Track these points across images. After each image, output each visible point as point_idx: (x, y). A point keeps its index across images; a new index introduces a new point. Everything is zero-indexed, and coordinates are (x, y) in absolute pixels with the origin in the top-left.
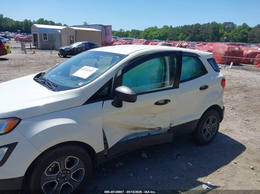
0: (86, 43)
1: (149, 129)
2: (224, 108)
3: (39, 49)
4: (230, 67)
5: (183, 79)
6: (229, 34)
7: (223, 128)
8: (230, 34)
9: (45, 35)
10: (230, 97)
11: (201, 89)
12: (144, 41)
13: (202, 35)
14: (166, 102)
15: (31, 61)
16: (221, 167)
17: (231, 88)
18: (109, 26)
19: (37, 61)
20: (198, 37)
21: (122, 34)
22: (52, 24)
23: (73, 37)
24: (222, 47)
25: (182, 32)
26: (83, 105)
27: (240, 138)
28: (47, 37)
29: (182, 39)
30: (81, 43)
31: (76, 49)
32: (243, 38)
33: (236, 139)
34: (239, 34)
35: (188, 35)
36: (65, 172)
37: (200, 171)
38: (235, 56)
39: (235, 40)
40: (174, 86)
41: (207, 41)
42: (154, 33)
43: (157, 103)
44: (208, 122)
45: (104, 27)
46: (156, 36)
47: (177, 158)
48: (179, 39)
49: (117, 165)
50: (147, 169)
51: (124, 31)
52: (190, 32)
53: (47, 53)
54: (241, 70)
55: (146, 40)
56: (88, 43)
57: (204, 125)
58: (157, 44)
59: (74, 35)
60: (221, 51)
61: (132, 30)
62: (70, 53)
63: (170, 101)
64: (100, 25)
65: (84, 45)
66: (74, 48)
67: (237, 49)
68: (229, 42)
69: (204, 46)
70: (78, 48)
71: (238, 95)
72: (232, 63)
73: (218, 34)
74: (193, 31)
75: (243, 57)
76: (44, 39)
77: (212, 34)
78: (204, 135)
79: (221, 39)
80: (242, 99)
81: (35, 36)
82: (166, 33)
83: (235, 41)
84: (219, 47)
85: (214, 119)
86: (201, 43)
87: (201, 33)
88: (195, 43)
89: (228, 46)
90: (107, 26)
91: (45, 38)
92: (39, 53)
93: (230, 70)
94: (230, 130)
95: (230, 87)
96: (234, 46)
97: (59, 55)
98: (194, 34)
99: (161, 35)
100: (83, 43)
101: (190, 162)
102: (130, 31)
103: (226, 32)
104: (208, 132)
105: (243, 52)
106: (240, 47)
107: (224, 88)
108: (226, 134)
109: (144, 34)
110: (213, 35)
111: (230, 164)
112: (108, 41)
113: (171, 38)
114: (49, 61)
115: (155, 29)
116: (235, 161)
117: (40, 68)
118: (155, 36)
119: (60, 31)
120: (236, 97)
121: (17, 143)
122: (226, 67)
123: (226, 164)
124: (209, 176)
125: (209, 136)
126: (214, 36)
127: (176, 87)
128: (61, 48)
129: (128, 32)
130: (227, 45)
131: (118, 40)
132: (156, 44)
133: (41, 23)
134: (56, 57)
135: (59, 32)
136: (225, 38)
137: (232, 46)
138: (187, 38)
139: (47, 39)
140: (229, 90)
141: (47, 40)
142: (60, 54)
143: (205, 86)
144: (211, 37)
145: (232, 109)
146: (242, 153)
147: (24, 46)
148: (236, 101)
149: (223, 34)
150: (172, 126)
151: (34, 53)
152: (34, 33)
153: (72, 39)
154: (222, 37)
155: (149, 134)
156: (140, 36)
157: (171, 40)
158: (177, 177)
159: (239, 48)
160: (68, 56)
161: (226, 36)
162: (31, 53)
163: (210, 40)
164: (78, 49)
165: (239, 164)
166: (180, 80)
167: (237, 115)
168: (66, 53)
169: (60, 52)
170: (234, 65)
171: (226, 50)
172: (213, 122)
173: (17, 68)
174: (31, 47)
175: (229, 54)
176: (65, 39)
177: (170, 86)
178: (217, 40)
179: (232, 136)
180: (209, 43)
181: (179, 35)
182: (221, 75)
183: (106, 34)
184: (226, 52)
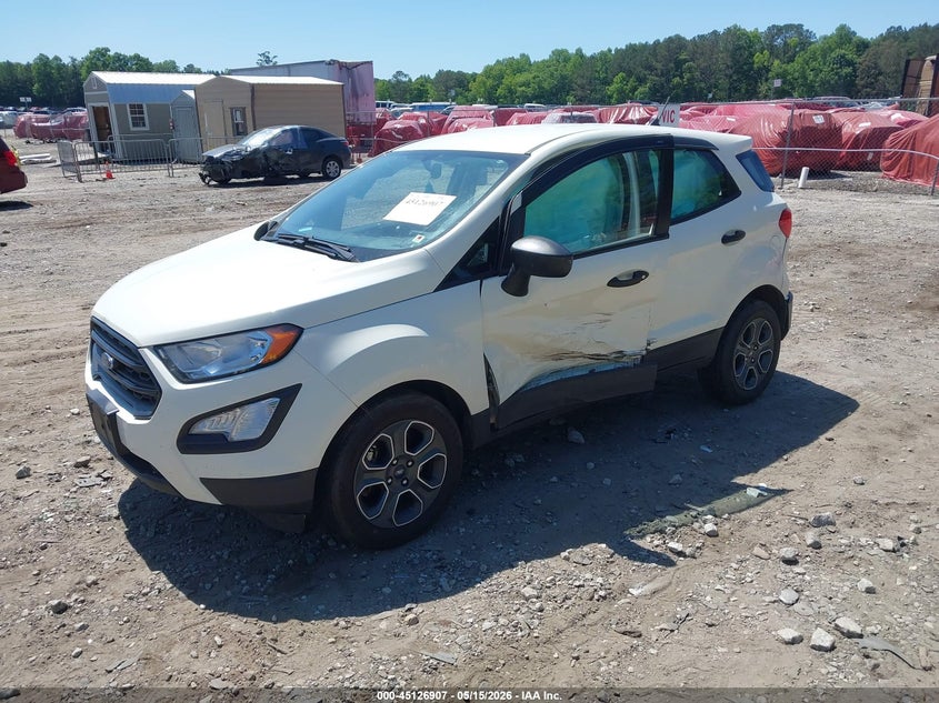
0: (296, 129)
1: (592, 357)
2: (790, 296)
3: (122, 163)
4: (800, 182)
5: (679, 213)
6: (789, 67)
7: (789, 360)
8: (794, 68)
9: (137, 109)
10: (804, 276)
11: (726, 240)
12: (490, 111)
13: (693, 78)
14: (638, 276)
15: (114, 205)
16: (791, 450)
17: (807, 249)
18: (362, 63)
19: (133, 204)
20: (679, 85)
21: (405, 91)
22: (143, 65)
23: (243, 111)
24: (768, 118)
25: (621, 69)
26: (436, 290)
27: (839, 381)
28: (146, 116)
29: (623, 98)
30: (276, 131)
31: (260, 155)
32: (839, 79)
33: (829, 385)
34: (825, 64)
35: (641, 81)
36: (403, 462)
37: (736, 462)
38: (814, 144)
39: (813, 87)
40: (655, 231)
41: (714, 99)
42: (521, 78)
43: (614, 283)
44: (747, 338)
45: (346, 70)
46: (529, 91)
47: (669, 438)
48: (610, 97)
49: (510, 462)
50: (591, 465)
51: (410, 80)
52: (650, 68)
53: (157, 176)
54: (834, 192)
55: (495, 107)
56: (302, 130)
57: (738, 347)
58: (543, 118)
59: (247, 103)
60: (767, 129)
61: (440, 73)
62: (241, 168)
63: (647, 274)
64: (332, 63)
65: (288, 139)
66: (256, 151)
67: (819, 120)
68: (791, 96)
69: (706, 116)
70: (270, 149)
71: (829, 269)
72: (804, 170)
73: (752, 69)
74: (659, 66)
75: (843, 147)
76: (135, 125)
77: (730, 72)
78: (739, 376)
79: (763, 88)
80: (843, 281)
81: (101, 115)
82: (563, 77)
83: (811, 91)
84: (757, 117)
85: (765, 328)
86: (693, 108)
87: (690, 68)
88: (676, 107)
89: (788, 113)
90: (357, 65)
91: (138, 122)
92: (127, 177)
93: (800, 193)
94: (811, 365)
95: (804, 246)
96: (808, 111)
97: (203, 177)
98: (662, 75)
99: (546, 85)
100: (283, 132)
101: (706, 444)
102: (432, 77)
103: (776, 62)
104: (748, 365)
105: (840, 128)
106: (831, 111)
107: (787, 236)
108: (800, 374)
109: (484, 83)
110: (731, 77)
111: (816, 442)
112: (363, 120)
113: (583, 95)
114: (175, 202)
115: (520, 65)
116: (829, 434)
117: (155, 227)
118: (523, 88)
119: (191, 94)
120: (825, 274)
121: (299, 386)
122: (786, 186)
123: (805, 444)
124: (762, 471)
125: (752, 379)
126: (735, 78)
127: (661, 235)
128: (208, 153)
129: (424, 80)
130: (786, 107)
131: (396, 114)
132: (538, 120)
133: (100, 64)
134: (193, 187)
135: (187, 96)
136: (778, 83)
137: (802, 111)
138: (641, 89)
139: (144, 125)
140: (802, 255)
141: (147, 128)
142: (206, 176)
143: (737, 232)
144: (724, 83)
145: (812, 310)
146: (846, 416)
147: (74, 152)
148: (823, 287)
149: (768, 71)
150: (651, 348)
151: (110, 176)
152: (95, 105)
153: (239, 120)
154: (767, 80)
155: (592, 372)
156: (470, 95)
157: (581, 100)
158: (677, 477)
159: (827, 118)
160: (233, 180)
161: (778, 76)
162: (98, 177)
163: (723, 94)
164: (270, 155)
165: (839, 441)
166: (672, 216)
167: (828, 324)
168: (227, 168)
169: (204, 169)
170: (811, 175)
171: (784, 124)
172: (762, 338)
173: (78, 230)
174: (96, 155)
175: (792, 137)
176: (213, 121)
177: (645, 235)
178: (747, 91)
179: (818, 379)
180: (721, 106)
181: (607, 82)
182: (777, 199)
183: (355, 95)
184: (783, 135)
